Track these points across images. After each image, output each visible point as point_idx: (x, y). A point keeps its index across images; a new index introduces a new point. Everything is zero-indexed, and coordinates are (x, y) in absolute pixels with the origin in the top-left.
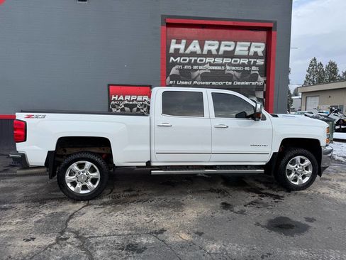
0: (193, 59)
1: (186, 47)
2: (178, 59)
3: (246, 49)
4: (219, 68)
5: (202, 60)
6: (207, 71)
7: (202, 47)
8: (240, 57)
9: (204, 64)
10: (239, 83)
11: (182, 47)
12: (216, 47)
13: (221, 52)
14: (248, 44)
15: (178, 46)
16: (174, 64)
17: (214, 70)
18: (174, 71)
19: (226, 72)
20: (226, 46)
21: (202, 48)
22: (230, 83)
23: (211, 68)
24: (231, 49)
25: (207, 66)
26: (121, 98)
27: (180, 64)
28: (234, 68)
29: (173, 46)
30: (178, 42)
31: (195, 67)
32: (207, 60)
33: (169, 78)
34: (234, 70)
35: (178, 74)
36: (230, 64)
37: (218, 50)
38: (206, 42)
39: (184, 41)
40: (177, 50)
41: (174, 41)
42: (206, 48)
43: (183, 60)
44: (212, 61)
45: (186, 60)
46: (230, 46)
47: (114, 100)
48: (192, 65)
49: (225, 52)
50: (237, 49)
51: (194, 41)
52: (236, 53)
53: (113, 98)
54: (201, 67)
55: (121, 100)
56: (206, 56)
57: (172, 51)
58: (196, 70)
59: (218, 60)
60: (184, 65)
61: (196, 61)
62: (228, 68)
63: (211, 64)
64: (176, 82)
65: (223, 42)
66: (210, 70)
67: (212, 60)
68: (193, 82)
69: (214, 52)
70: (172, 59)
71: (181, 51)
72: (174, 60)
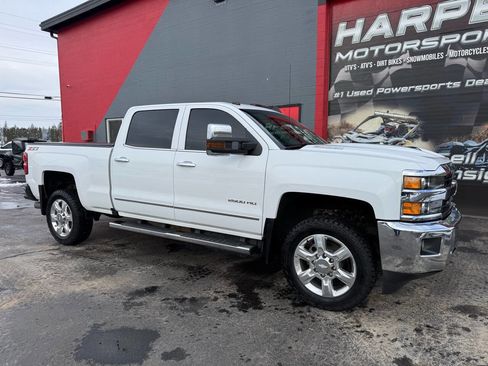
0: (377, 49)
1: (365, 31)
2: (350, 53)
4: (431, 57)
5: (395, 48)
6: (405, 66)
7: (394, 25)
8: (484, 26)
9: (400, 54)
10: (479, 82)
11: (356, 32)
12: (425, 18)
13: (436, 25)
15: (349, 33)
16: (343, 63)
17: (421, 62)
18: (343, 75)
19: (448, 62)
20: (449, 11)
22: (457, 84)
23: (412, 59)
24: (459, 14)
25: (406, 57)
27: (353, 61)
28: (467, 52)
29: (342, 33)
30: (351, 25)
31: (380, 63)
32: (405, 47)
33: (333, 88)
34: (466, 57)
35: (349, 79)
36: (456, 46)
37: (429, 23)
38: (404, 12)
39: (360, 22)
40: (348, 40)
41: (343, 25)
42: (404, 23)
43: (359, 54)
44: (415, 47)
45: (363, 53)
46: (457, 9)
48: (375, 61)
49: (445, 23)
50: (477, 10)
51: (380, 17)
52: (473, 20)
54: (391, 62)
56: (402, 39)
57: (339, 42)
58: (382, 68)
59: (430, 43)
60: (359, 62)
61: (382, 51)
62: (451, 53)
63: (412, 53)
64: (345, 94)
65: (440, 5)
66: (412, 63)
67: (415, 45)
68: (375, 91)
69: (420, 27)
70: (339, 55)
71: (355, 40)
72: (343, 57)
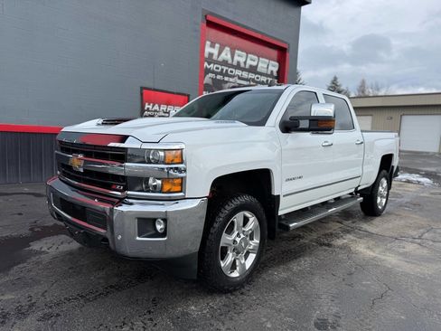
0: (225, 68)
1: (220, 53)
2: (212, 65)
3: (266, 66)
4: (245, 83)
5: (233, 72)
8: (261, 74)
9: (233, 76)
11: (215, 52)
12: (244, 59)
13: (247, 66)
14: (267, 61)
15: (212, 50)
16: (208, 71)
18: (207, 79)
20: (252, 61)
21: (233, 57)
23: (239, 81)
24: (254, 64)
25: (236, 79)
26: (156, 107)
27: (213, 72)
29: (208, 50)
30: (213, 45)
31: (226, 79)
32: (236, 73)
35: (211, 83)
36: (253, 80)
37: (245, 63)
38: (237, 51)
39: (217, 45)
40: (211, 55)
41: (208, 43)
42: (236, 58)
43: (216, 68)
44: (240, 74)
45: (218, 68)
46: (254, 61)
47: (148, 110)
48: (224, 76)
49: (251, 66)
50: (260, 65)
51: (226, 48)
52: (258, 70)
53: (147, 106)
54: (231, 80)
55: (155, 111)
56: (235, 67)
57: (206, 55)
58: (227, 82)
59: (245, 74)
60: (216, 74)
61: (227, 71)
62: (252, 84)
63: (239, 78)
65: (249, 55)
69: (242, 65)
70: (206, 64)
71: (215, 57)
72: (209, 67)
